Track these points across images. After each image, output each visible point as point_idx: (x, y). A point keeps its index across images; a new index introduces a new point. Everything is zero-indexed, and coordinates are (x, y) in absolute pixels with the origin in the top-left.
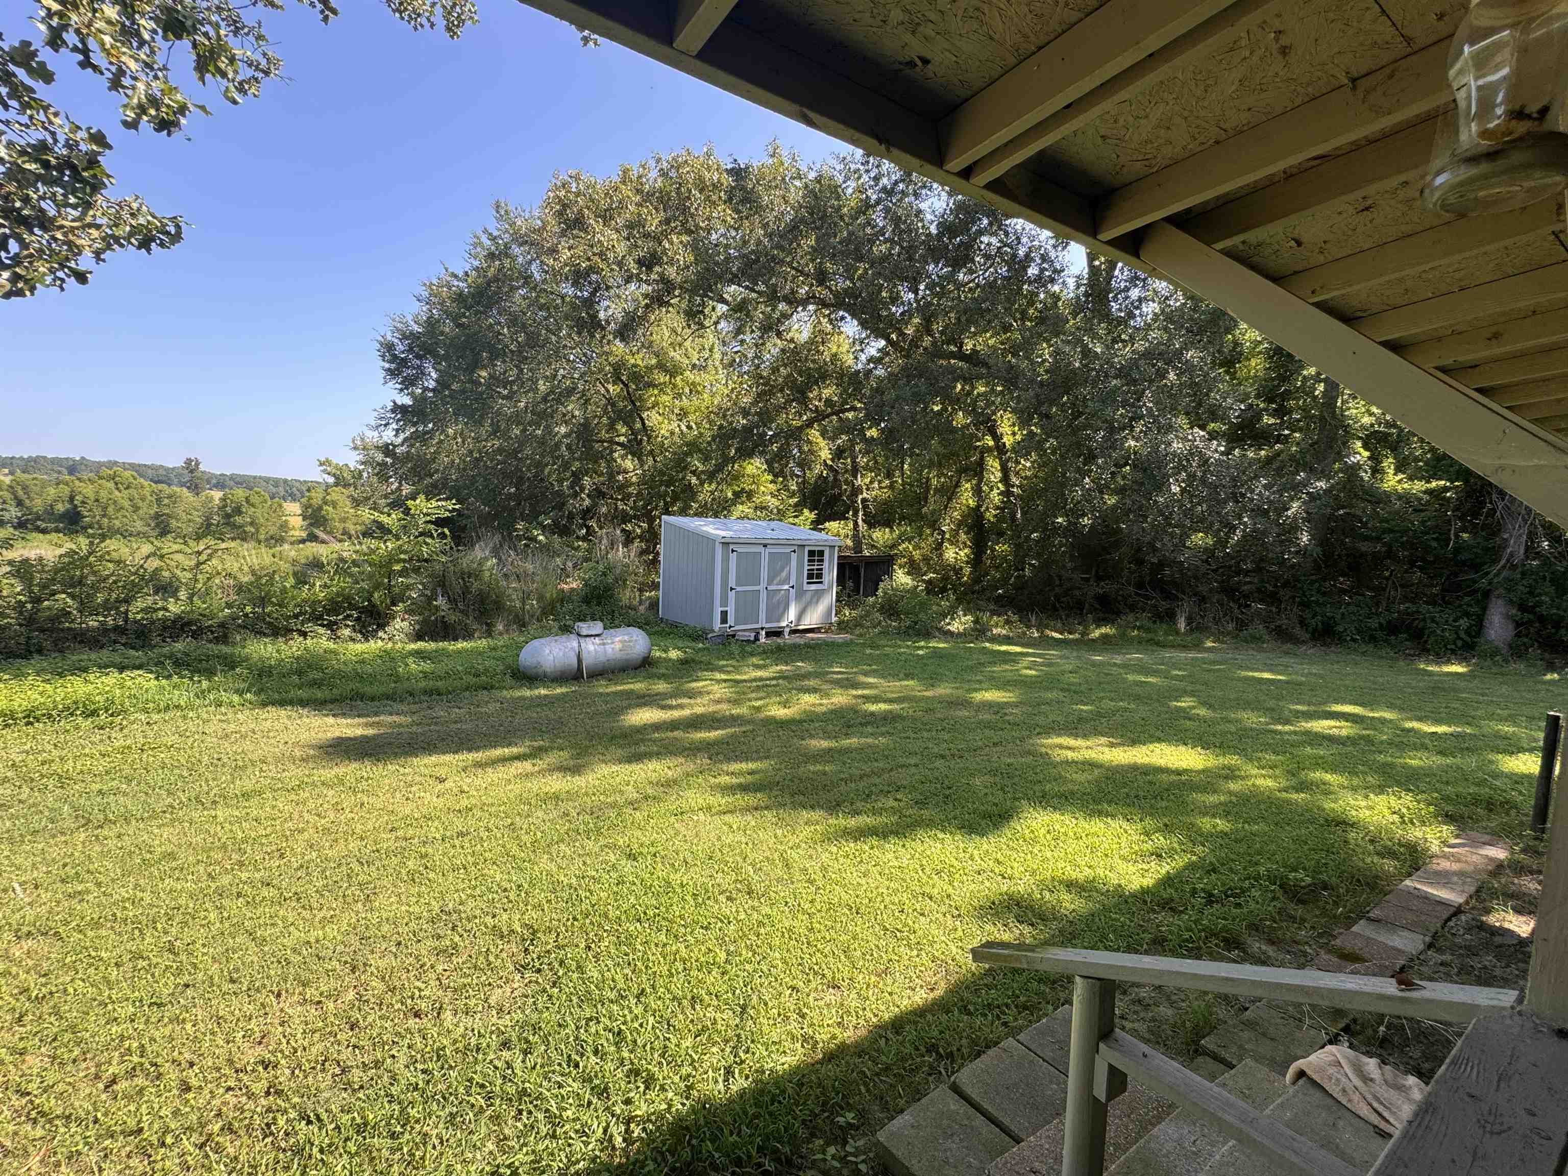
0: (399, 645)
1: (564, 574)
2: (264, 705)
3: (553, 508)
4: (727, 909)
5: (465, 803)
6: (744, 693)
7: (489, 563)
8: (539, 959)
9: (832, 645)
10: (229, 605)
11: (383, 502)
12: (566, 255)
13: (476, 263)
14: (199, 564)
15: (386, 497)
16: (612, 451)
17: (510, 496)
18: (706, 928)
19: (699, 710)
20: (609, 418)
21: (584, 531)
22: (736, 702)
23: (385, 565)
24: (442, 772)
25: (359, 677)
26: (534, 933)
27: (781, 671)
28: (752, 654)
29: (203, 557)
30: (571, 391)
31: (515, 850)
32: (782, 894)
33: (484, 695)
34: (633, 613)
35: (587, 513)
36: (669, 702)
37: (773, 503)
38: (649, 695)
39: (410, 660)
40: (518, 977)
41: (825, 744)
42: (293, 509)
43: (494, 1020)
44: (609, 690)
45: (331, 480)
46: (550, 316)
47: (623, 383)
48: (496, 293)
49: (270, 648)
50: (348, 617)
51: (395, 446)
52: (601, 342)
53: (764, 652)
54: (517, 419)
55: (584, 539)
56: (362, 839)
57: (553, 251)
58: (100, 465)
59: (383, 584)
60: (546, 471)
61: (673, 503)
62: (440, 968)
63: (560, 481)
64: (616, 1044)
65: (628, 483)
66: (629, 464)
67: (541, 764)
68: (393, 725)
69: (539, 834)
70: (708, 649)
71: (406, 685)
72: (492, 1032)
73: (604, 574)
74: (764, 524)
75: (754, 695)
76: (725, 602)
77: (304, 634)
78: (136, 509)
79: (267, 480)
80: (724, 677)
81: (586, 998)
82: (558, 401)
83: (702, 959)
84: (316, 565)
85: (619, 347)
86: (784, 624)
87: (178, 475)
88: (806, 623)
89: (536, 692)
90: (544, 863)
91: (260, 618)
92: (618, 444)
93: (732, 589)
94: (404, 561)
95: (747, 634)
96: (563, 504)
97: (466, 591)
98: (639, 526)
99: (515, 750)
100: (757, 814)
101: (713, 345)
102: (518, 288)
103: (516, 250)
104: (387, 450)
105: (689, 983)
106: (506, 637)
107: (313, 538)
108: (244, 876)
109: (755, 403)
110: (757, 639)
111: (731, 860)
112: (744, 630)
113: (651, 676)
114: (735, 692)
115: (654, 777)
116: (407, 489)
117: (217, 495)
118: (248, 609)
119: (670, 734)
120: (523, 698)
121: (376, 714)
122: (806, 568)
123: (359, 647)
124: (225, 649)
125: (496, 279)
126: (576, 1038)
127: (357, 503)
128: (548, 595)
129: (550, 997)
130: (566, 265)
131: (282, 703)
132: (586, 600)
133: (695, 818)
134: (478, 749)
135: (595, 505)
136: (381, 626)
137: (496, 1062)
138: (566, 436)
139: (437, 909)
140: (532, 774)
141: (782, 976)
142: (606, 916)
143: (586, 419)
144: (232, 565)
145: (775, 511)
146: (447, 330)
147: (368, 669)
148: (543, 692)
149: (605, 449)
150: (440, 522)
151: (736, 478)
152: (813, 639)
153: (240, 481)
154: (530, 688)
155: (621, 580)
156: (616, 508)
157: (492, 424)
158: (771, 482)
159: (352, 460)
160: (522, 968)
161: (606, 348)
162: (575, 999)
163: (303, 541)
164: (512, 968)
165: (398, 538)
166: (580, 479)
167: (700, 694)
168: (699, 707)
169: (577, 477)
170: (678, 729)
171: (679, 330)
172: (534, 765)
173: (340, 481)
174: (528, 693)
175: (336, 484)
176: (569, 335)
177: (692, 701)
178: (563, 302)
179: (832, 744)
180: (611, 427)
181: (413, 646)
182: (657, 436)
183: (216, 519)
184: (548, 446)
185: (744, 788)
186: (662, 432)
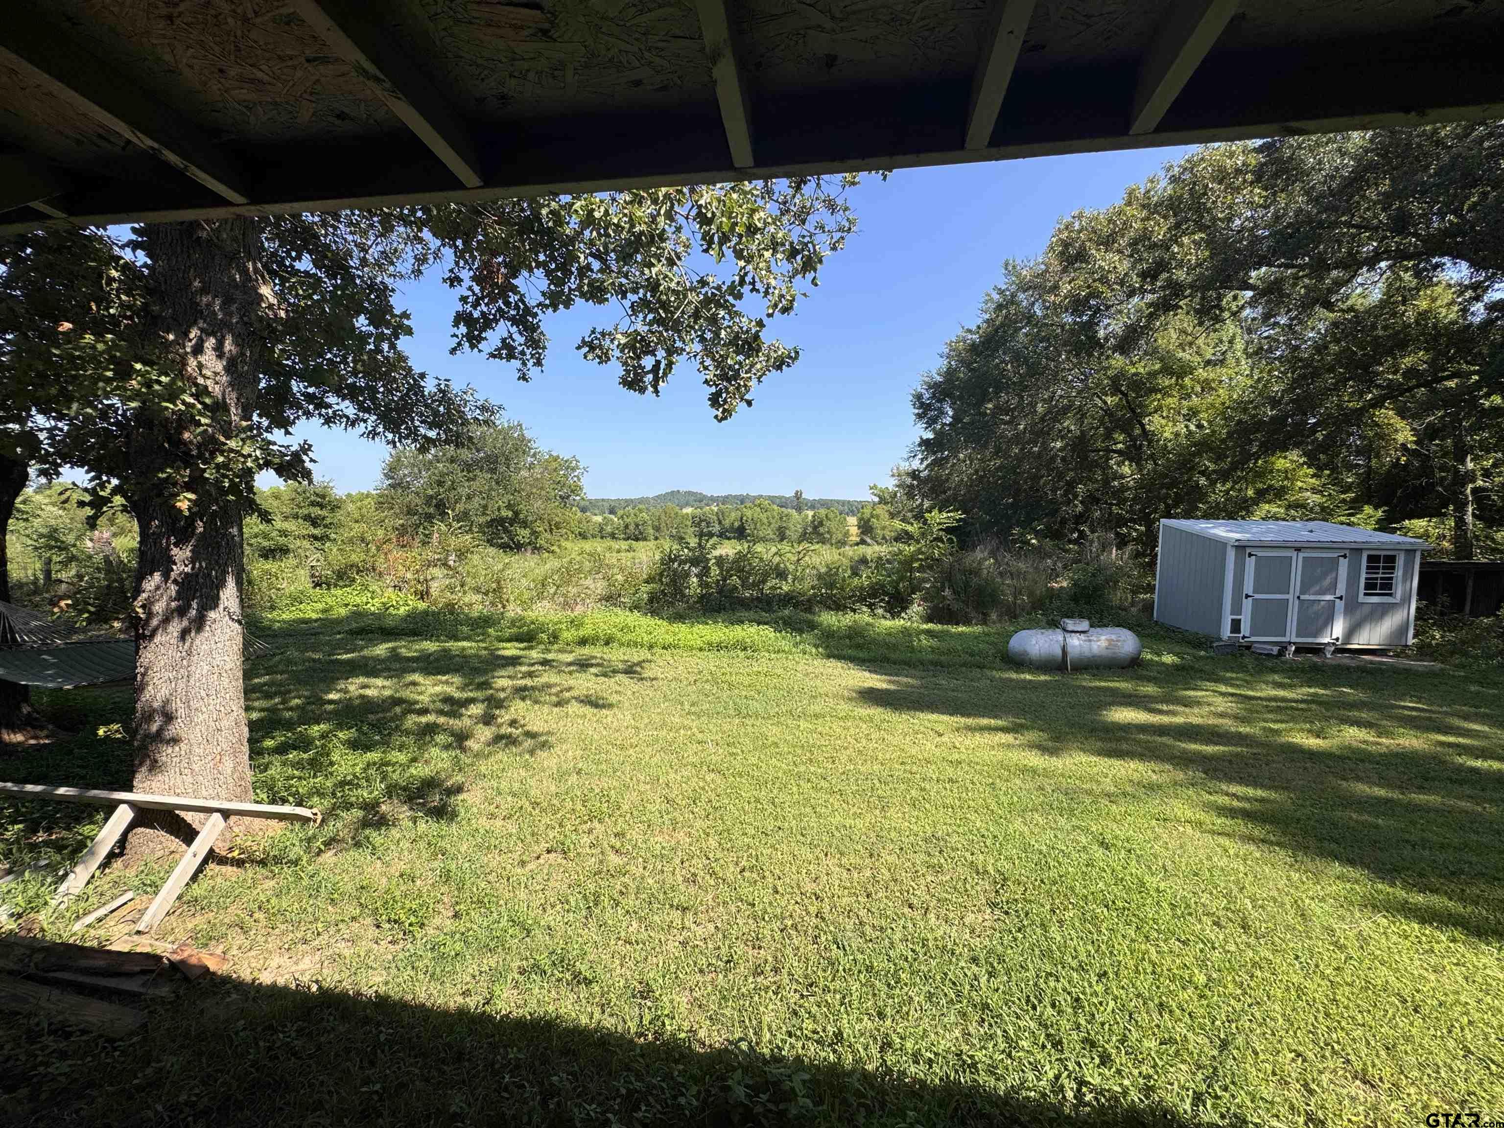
0: (915, 625)
1: (1054, 575)
2: (829, 657)
3: (1047, 515)
4: (1211, 933)
5: (956, 756)
6: (1257, 712)
7: (987, 563)
8: (1007, 902)
9: (1407, 672)
10: (813, 588)
11: (909, 515)
12: (1065, 288)
13: (987, 316)
14: (799, 560)
15: (911, 511)
16: (1108, 459)
17: (1008, 506)
18: (1184, 943)
19: (1196, 720)
20: (1106, 428)
21: (1076, 535)
22: (1243, 720)
23: (907, 564)
24: (940, 728)
25: (887, 645)
26: (1005, 880)
27: (1315, 695)
28: (1273, 671)
29: (801, 555)
30: (1066, 410)
31: (993, 806)
32: (1291, 945)
33: (976, 673)
34: (1124, 613)
35: (1080, 519)
36: (1159, 707)
37: (1313, 499)
38: (1136, 696)
39: (922, 637)
40: (989, 911)
41: (1380, 792)
42: (852, 521)
43: (967, 936)
44: (1093, 684)
45: (876, 499)
46: (1050, 346)
47: (1122, 393)
48: (1002, 337)
49: (834, 618)
50: (882, 600)
51: (920, 472)
52: (1099, 358)
53: (1292, 670)
54: (1017, 439)
55: (1076, 542)
56: (882, 764)
57: (1056, 288)
58: (755, 498)
59: (906, 577)
60: (1042, 482)
61: (1176, 506)
62: (929, 879)
63: (1054, 491)
64: (1074, 1008)
65: (1123, 488)
66: (1126, 470)
67: (1021, 739)
68: (907, 685)
69: (1015, 799)
70: (1212, 658)
71: (919, 655)
72: (964, 946)
73: (1094, 575)
74: (1298, 524)
75: (1270, 716)
76: (1237, 608)
77: (854, 611)
78: (770, 524)
79: (838, 502)
80: (1230, 690)
81: (1047, 954)
82: (1055, 420)
83: (1175, 971)
84: (864, 561)
85: (1118, 361)
86: (1326, 640)
87: (792, 501)
88: (1362, 640)
89: (1022, 676)
90: (1018, 823)
91: (830, 597)
92: (1115, 451)
93: (1247, 596)
94: (921, 560)
95: (1269, 647)
96: (1057, 511)
97: (967, 584)
98: (1136, 530)
99: (1000, 723)
100: (1265, 848)
101: (1234, 337)
102: (1021, 328)
103: (1021, 296)
104: (914, 475)
105: (1158, 987)
106: (999, 625)
107: (863, 542)
108: (812, 769)
109: (1290, 389)
110: (1281, 653)
111: (1222, 885)
112: (1265, 640)
113: (1141, 678)
114: (1246, 709)
115: (1136, 777)
116: (927, 504)
117: (810, 513)
118: (823, 591)
119: (1159, 739)
120: (1011, 680)
121: (897, 675)
122: (1363, 576)
123: (888, 623)
124: (810, 617)
125: (1002, 325)
126: (1036, 985)
127: (892, 516)
128: (1038, 592)
129: (1015, 939)
130: (1066, 298)
131: (839, 657)
132: (1075, 599)
133: (1181, 829)
134: (969, 715)
135: (1087, 509)
136: (904, 609)
137: (966, 970)
138: (1061, 450)
139: (929, 834)
140: (1013, 746)
141: (1283, 1033)
142: (1072, 889)
143: (1082, 432)
144: (816, 560)
145: (1317, 509)
146: (962, 375)
147: (893, 640)
148: (1028, 677)
149: (1101, 458)
150: (948, 530)
151: (1260, 475)
152: (1371, 662)
153: (826, 504)
154: (1016, 672)
155: (1112, 581)
156: (1110, 514)
157: (995, 446)
158: (1313, 476)
159: (890, 484)
160: (993, 905)
161: (1105, 364)
162: (1037, 952)
163: (857, 544)
164: (984, 901)
165: (918, 542)
166: (1074, 488)
167: (1199, 703)
168: (1194, 717)
169: (1071, 486)
170: (1168, 734)
171: (1190, 330)
172: (1016, 739)
173: (882, 501)
174: (1014, 676)
175: (880, 503)
176: (1068, 359)
177: (1187, 710)
178: (1063, 330)
179: (1395, 795)
180: (1108, 436)
181: (925, 626)
182: (1158, 441)
183: (810, 530)
184: (1046, 460)
185: (1247, 815)
186: (1166, 435)
